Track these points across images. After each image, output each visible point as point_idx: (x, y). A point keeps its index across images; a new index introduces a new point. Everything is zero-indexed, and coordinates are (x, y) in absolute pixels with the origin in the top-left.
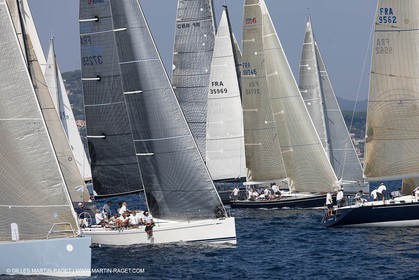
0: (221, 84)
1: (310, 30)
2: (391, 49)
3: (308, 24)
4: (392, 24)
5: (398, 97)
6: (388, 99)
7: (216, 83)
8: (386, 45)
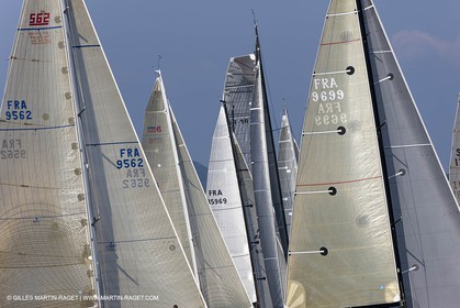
0: (220, 193)
1: (287, 124)
2: (23, 153)
3: (285, 118)
4: (25, 120)
5: (33, 214)
6: (19, 216)
7: (214, 192)
8: (17, 147)
